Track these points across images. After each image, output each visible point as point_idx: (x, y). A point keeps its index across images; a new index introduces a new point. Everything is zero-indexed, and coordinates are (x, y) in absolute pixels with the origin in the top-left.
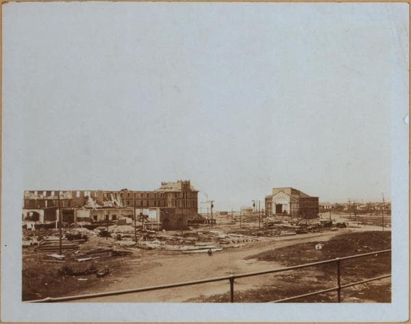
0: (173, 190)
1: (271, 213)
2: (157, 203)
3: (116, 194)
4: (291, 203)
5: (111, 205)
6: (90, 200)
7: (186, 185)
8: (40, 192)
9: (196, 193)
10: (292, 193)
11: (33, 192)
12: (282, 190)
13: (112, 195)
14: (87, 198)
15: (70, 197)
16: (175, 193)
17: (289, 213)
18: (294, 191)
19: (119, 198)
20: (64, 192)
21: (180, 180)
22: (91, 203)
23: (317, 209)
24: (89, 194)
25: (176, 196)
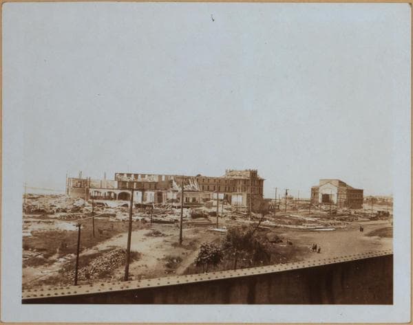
0: (242, 178)
1: (317, 202)
2: (227, 189)
3: (193, 179)
4: (338, 194)
5: (190, 189)
6: (174, 183)
7: (254, 174)
8: (129, 175)
9: (261, 181)
10: (339, 185)
11: (123, 174)
12: (329, 182)
13: (190, 180)
14: (171, 182)
15: (156, 180)
16: (245, 181)
17: (335, 203)
18: (341, 184)
19: (195, 182)
20: (149, 175)
21: (248, 169)
22: (176, 186)
23: (362, 200)
24: (172, 178)
25: (245, 183)
